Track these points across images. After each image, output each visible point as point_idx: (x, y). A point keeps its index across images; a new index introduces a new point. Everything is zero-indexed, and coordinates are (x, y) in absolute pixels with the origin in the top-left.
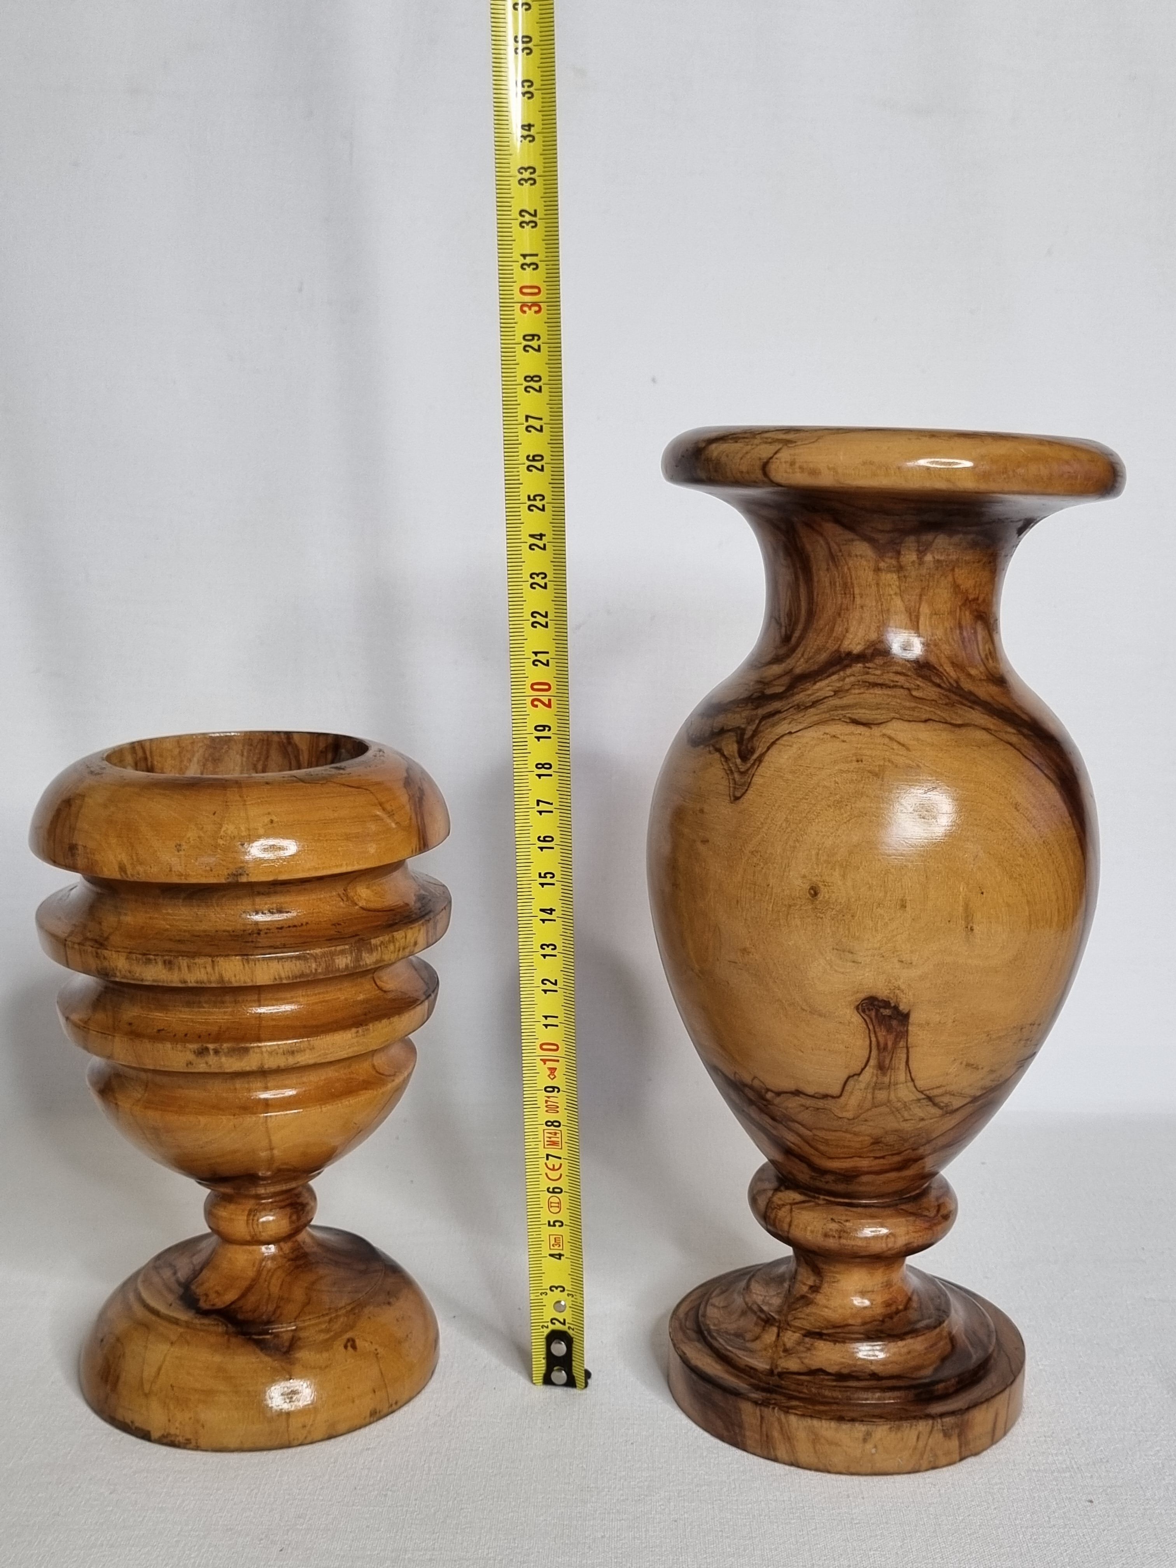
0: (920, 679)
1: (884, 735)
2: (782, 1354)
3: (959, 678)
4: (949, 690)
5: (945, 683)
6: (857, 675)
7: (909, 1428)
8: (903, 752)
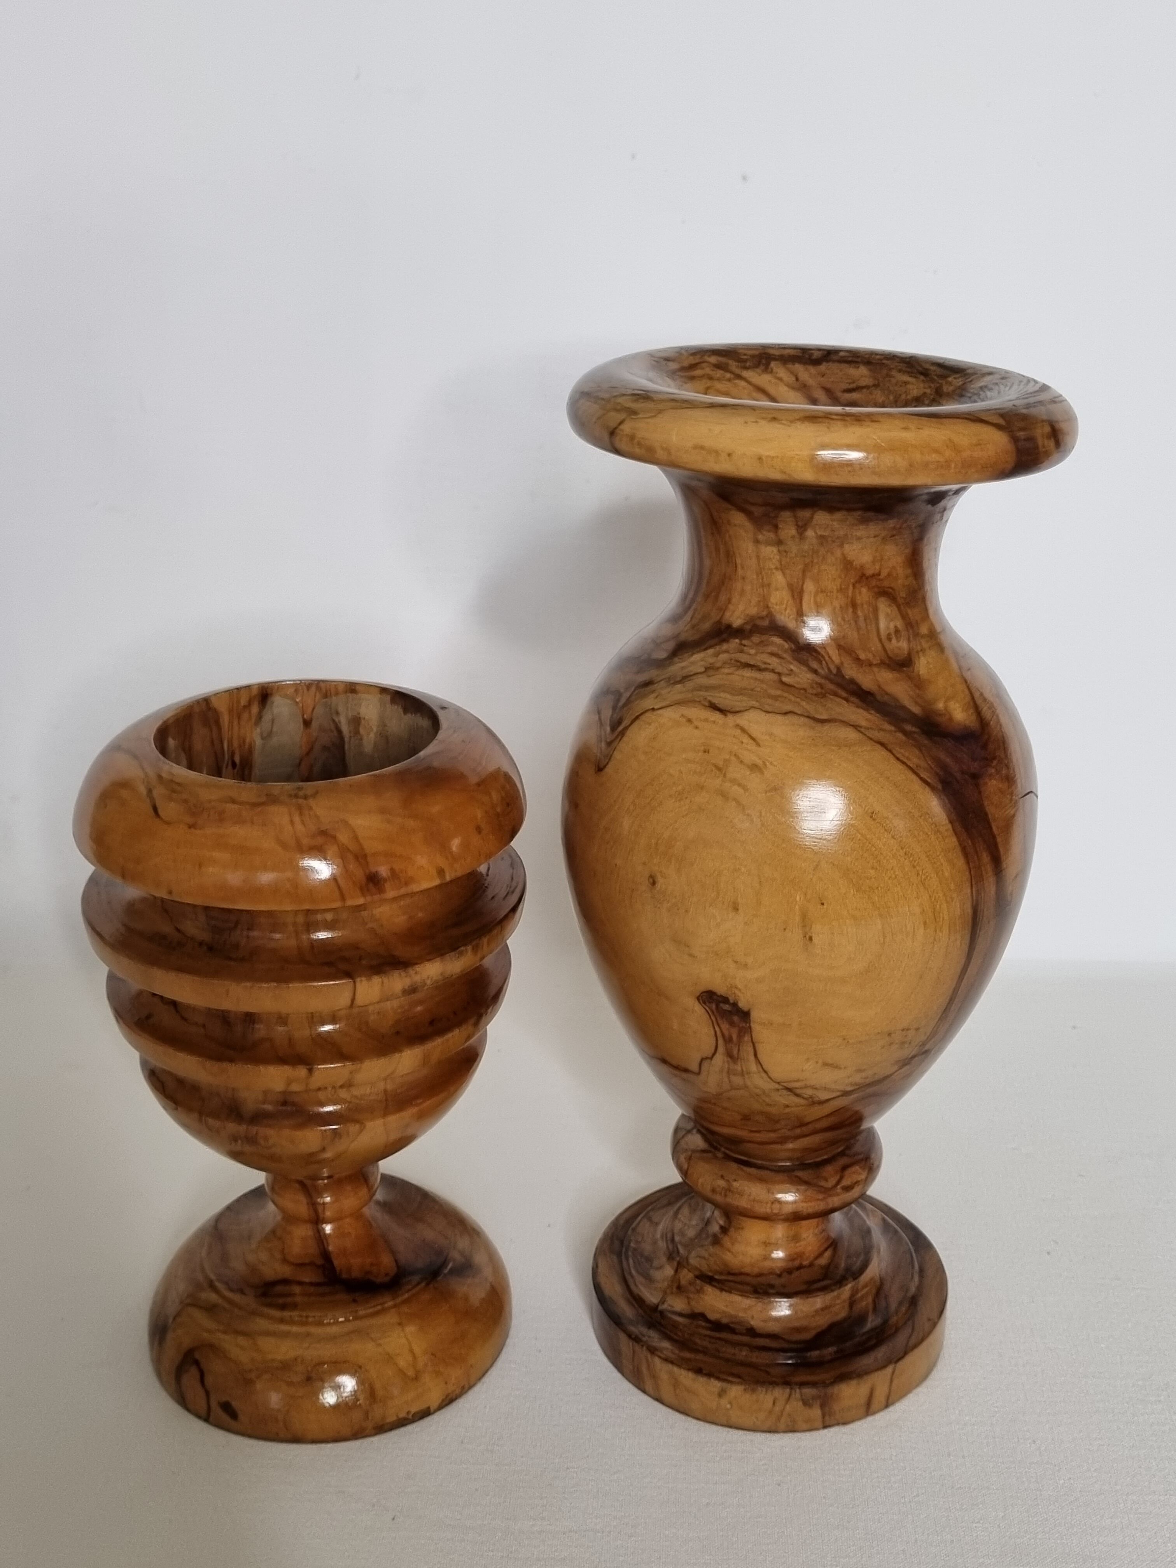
0: (795, 663)
1: (737, 726)
2: (675, 1289)
3: (842, 663)
4: (826, 678)
5: (823, 668)
6: (731, 652)
7: (764, 1393)
8: (752, 746)
